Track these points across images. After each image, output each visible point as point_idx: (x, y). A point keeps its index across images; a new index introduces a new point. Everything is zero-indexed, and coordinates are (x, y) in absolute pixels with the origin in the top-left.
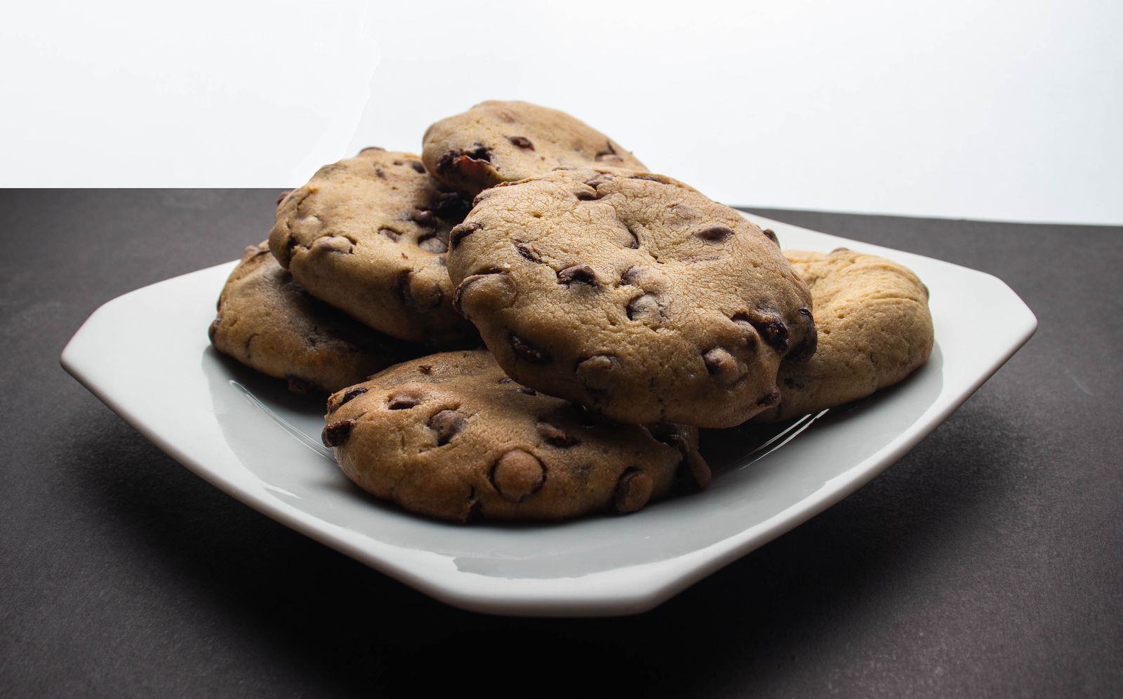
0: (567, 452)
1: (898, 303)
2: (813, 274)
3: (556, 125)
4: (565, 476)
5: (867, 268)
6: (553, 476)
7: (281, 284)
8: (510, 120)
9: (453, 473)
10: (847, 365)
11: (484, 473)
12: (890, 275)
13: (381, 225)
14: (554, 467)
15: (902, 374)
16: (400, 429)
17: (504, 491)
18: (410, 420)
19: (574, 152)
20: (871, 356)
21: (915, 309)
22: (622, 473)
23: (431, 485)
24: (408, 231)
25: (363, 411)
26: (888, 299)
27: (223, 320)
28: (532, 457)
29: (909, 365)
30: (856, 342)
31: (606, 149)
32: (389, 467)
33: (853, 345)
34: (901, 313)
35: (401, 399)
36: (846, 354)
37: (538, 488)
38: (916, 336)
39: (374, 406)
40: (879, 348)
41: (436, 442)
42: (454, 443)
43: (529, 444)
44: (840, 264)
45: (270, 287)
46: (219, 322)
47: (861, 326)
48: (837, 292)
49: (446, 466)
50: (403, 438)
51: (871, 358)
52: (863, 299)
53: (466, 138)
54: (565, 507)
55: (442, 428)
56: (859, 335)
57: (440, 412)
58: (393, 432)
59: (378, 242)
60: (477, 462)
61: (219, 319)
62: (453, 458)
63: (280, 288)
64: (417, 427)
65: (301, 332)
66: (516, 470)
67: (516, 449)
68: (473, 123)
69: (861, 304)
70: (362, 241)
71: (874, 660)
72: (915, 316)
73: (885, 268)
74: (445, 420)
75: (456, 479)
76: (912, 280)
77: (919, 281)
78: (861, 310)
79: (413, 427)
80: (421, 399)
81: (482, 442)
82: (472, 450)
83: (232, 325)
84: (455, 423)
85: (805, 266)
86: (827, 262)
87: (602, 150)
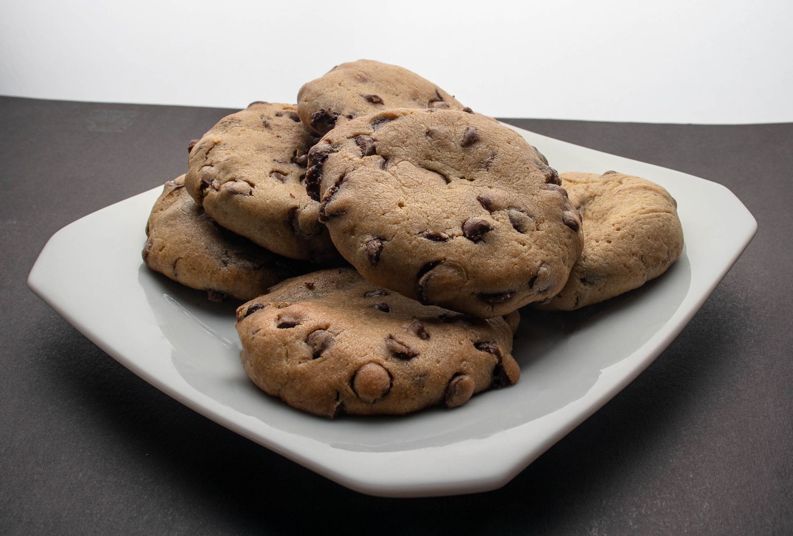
0: (409, 363)
1: (658, 216)
2: (592, 192)
3: (397, 80)
4: (407, 383)
5: (632, 188)
6: (398, 384)
7: (196, 216)
8: (363, 80)
9: (323, 381)
10: (625, 266)
11: (346, 381)
12: (649, 194)
13: (271, 170)
14: (399, 377)
15: (663, 270)
16: (285, 344)
17: (361, 395)
18: (292, 337)
19: (412, 101)
20: (642, 257)
21: (670, 220)
22: (450, 378)
23: (307, 390)
24: (292, 172)
25: (260, 328)
26: (651, 214)
27: (153, 245)
28: (383, 369)
29: (668, 262)
30: (630, 249)
31: (436, 97)
32: (277, 375)
33: (629, 251)
34: (661, 224)
35: (286, 319)
36: (624, 258)
37: (386, 393)
38: (672, 240)
39: (266, 324)
40: (648, 252)
41: (311, 356)
42: (324, 357)
43: (380, 358)
44: (611, 184)
45: (188, 219)
46: (150, 247)
47: (633, 236)
48: (612, 208)
49: (318, 375)
50: (287, 352)
51: (642, 260)
52: (633, 214)
53: (332, 99)
54: (407, 406)
55: (315, 344)
56: (633, 243)
57: (314, 331)
58: (280, 346)
59: (271, 185)
60: (341, 372)
61: (150, 245)
62: (323, 369)
63: (196, 218)
64: (298, 343)
65: (216, 256)
66: (369, 380)
67: (370, 362)
68: (337, 85)
69: (632, 219)
70: (258, 185)
71: (660, 500)
72: (671, 225)
73: (645, 188)
74: (317, 339)
75: (325, 385)
76: (665, 197)
77: (670, 196)
78: (632, 224)
79: (294, 343)
80: (301, 319)
81: (345, 357)
82: (338, 363)
83: (161, 251)
84: (325, 341)
85: (585, 185)
86: (600, 183)
87: (432, 98)
